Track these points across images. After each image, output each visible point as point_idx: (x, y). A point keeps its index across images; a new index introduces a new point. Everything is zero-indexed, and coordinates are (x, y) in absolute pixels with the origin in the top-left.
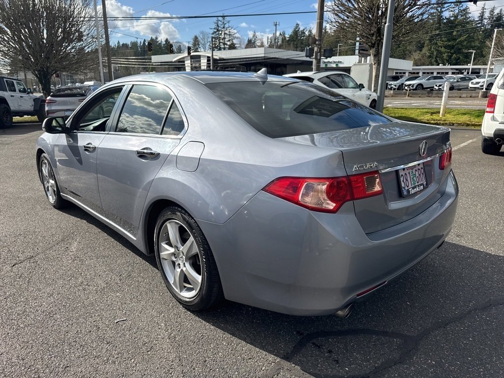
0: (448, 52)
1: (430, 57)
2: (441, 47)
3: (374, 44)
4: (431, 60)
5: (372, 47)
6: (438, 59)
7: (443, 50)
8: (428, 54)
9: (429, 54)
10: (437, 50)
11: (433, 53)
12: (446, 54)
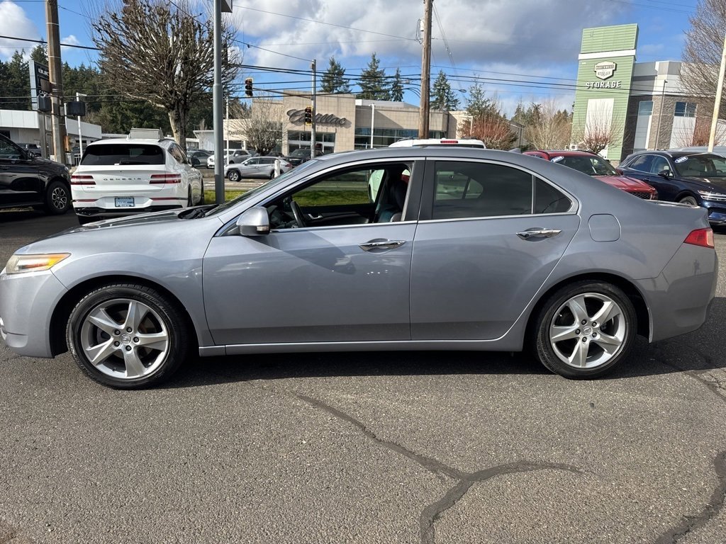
0: (137, 118)
1: (113, 121)
2: (126, 110)
3: (174, 105)
4: (115, 126)
5: (170, 108)
6: (125, 125)
7: (129, 113)
8: (109, 117)
9: (111, 118)
10: (120, 113)
11: (116, 117)
12: (135, 120)
